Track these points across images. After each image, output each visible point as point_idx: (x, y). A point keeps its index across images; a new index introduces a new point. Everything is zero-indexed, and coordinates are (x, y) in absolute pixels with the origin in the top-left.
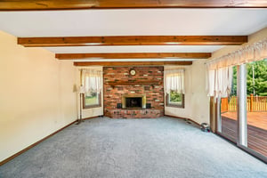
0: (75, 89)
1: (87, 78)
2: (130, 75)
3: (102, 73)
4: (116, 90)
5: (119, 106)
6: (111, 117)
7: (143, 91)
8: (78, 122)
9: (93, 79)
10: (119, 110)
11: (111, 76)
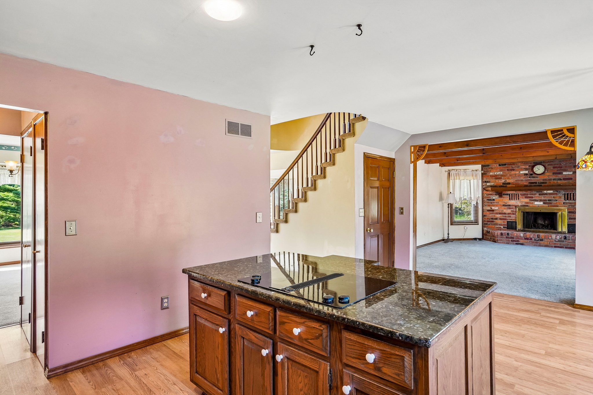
0: (441, 198)
1: (457, 181)
2: (533, 174)
3: (480, 173)
4: (506, 200)
5: (511, 226)
6: (495, 241)
7: (562, 200)
8: (445, 241)
9: (465, 183)
10: (510, 232)
11: (496, 177)
